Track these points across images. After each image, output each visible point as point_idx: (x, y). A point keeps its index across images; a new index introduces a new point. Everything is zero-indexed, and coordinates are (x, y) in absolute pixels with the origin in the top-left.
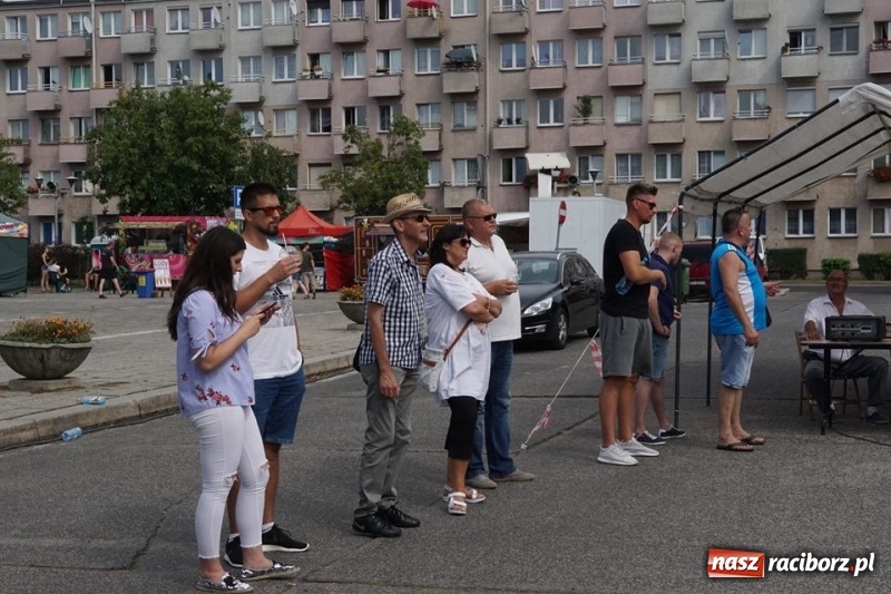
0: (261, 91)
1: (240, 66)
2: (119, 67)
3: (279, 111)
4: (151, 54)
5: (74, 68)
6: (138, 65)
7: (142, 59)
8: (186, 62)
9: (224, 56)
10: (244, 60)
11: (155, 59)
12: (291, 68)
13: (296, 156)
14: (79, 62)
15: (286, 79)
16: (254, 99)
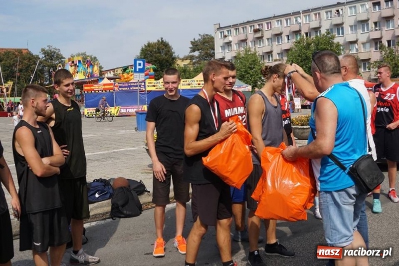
0: (357, 36)
1: (349, 28)
2: (310, 33)
3: (363, 44)
4: (320, 28)
5: (296, 35)
6: (316, 32)
7: (317, 29)
8: (332, 29)
9: (344, 26)
10: (351, 26)
11: (321, 29)
12: (368, 28)
13: (370, 59)
14: (297, 32)
15: (366, 32)
16: (355, 40)
